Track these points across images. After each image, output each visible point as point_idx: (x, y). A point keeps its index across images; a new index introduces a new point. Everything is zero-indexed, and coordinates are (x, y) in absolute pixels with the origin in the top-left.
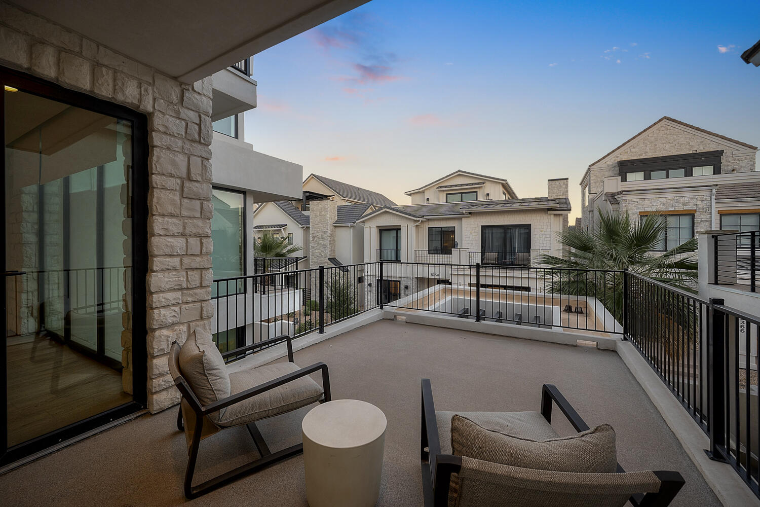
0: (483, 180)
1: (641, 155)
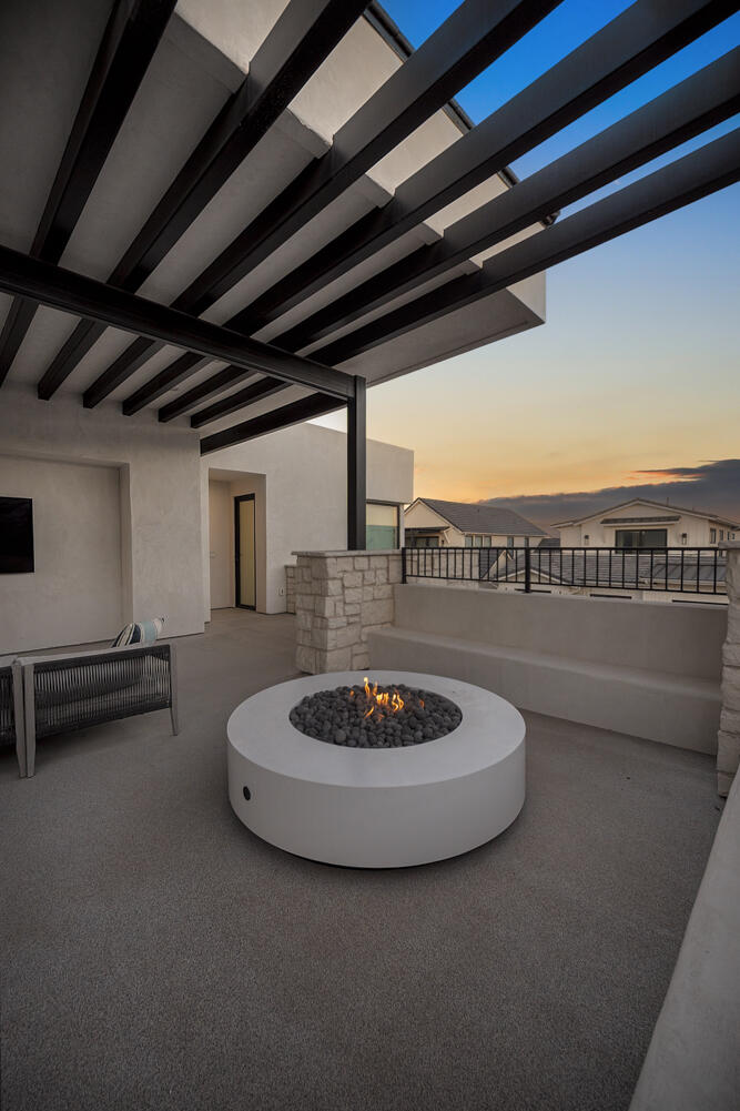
0: (676, 515)
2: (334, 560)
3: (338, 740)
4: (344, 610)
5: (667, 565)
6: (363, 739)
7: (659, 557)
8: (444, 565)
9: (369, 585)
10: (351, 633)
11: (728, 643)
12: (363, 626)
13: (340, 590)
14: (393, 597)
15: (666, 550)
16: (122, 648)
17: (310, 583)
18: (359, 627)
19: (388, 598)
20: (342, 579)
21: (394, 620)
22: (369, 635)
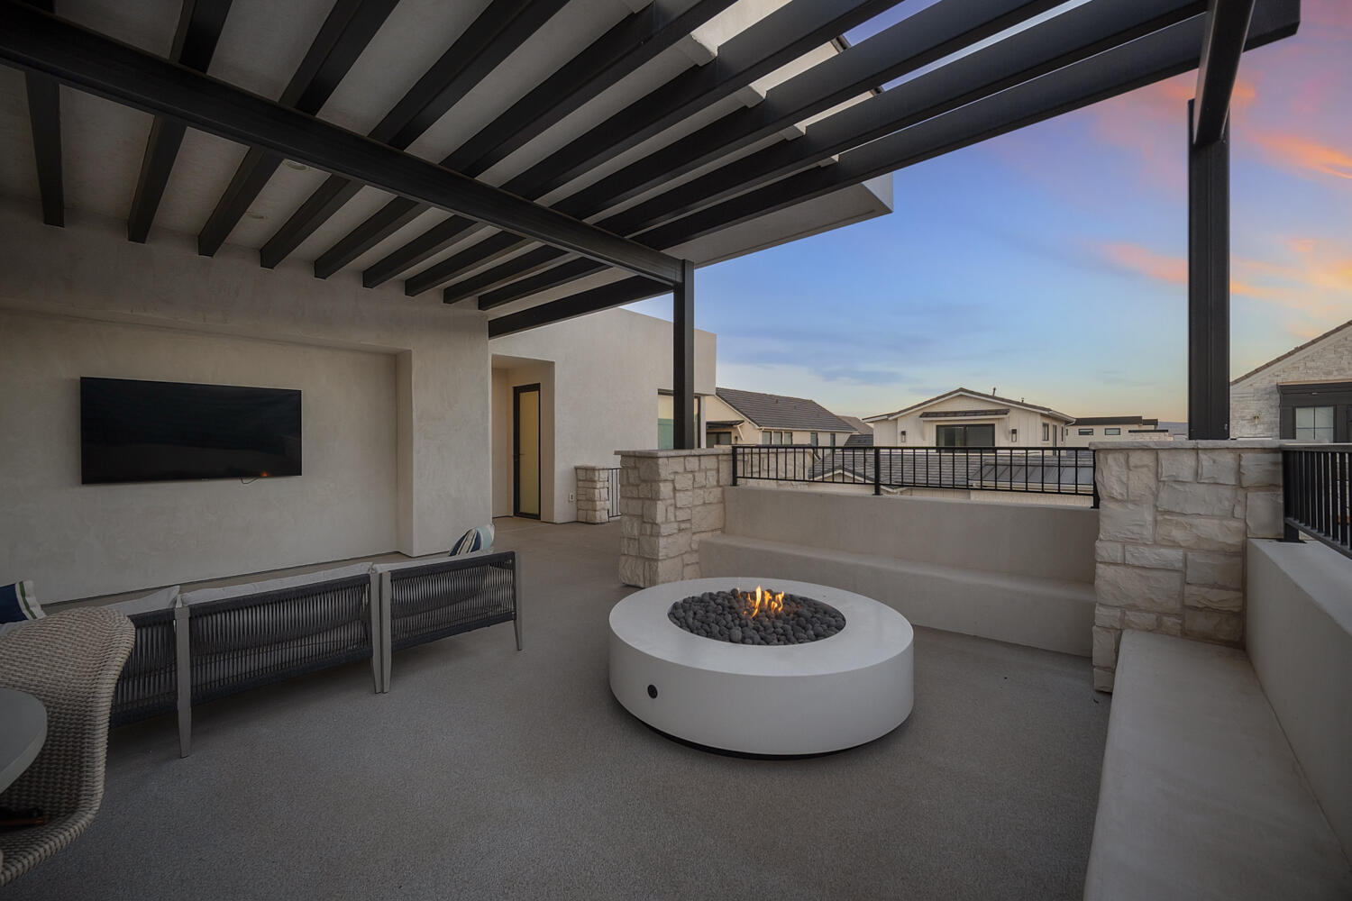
0: (1004, 408)
1: (1330, 373)
2: (665, 460)
3: (733, 639)
4: (675, 517)
5: (996, 465)
6: (757, 638)
7: (989, 456)
8: (773, 465)
9: (700, 488)
10: (682, 540)
11: (1100, 540)
12: (694, 533)
13: (672, 494)
14: (723, 501)
15: (995, 450)
16: (464, 555)
17: (638, 486)
18: (690, 534)
19: (717, 503)
20: (673, 481)
21: (724, 526)
22: (700, 542)
